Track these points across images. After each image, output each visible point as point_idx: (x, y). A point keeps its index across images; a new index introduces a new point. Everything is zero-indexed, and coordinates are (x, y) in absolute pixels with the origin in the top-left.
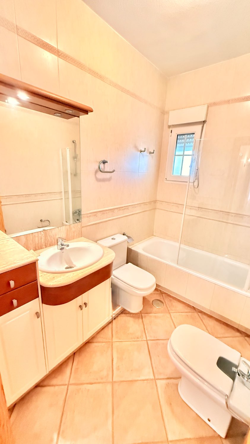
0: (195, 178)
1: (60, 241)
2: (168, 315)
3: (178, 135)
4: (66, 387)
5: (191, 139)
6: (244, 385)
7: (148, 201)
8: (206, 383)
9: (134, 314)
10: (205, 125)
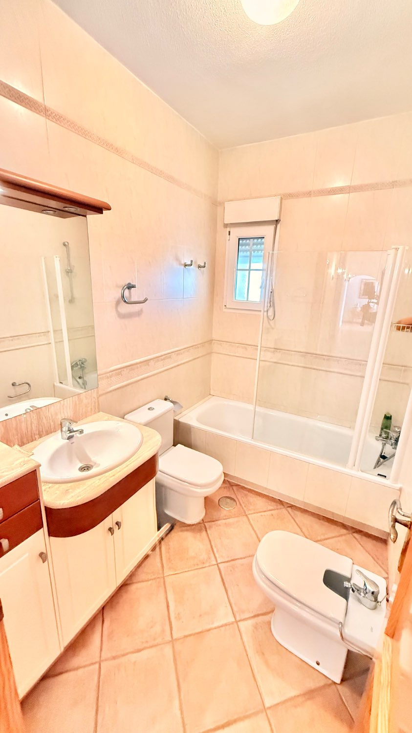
0: (269, 305)
1: (67, 425)
2: (245, 518)
3: (239, 239)
4: (97, 666)
5: (259, 246)
6: (361, 603)
7: (200, 342)
8: (307, 609)
9: (193, 525)
10: (279, 226)
